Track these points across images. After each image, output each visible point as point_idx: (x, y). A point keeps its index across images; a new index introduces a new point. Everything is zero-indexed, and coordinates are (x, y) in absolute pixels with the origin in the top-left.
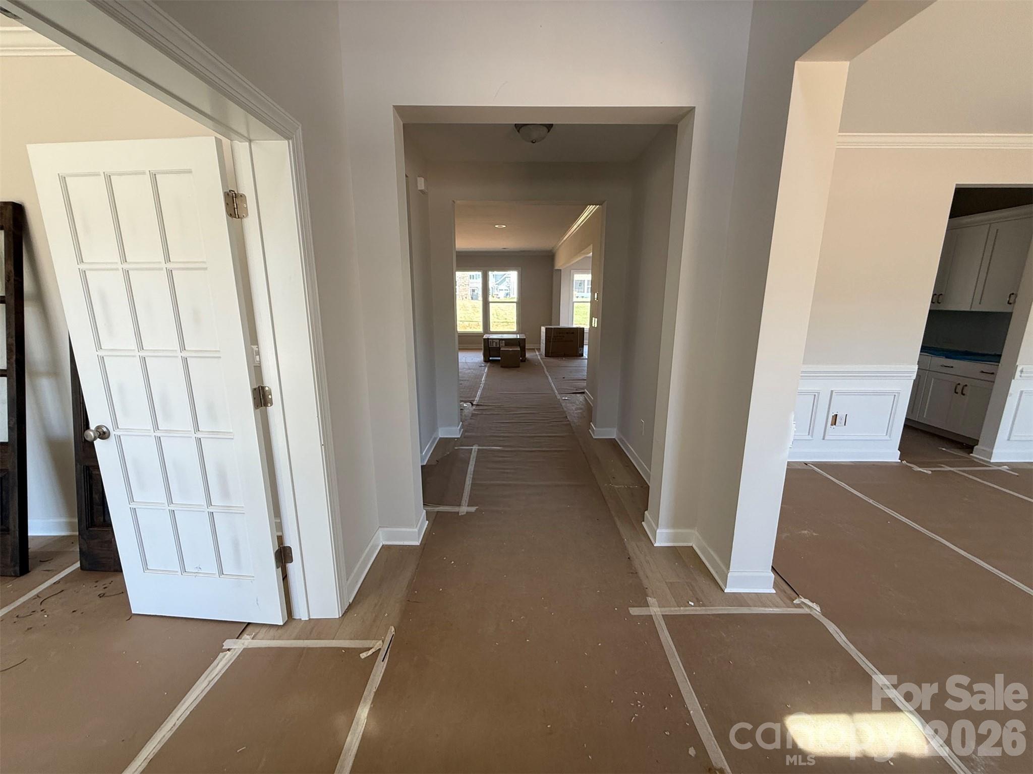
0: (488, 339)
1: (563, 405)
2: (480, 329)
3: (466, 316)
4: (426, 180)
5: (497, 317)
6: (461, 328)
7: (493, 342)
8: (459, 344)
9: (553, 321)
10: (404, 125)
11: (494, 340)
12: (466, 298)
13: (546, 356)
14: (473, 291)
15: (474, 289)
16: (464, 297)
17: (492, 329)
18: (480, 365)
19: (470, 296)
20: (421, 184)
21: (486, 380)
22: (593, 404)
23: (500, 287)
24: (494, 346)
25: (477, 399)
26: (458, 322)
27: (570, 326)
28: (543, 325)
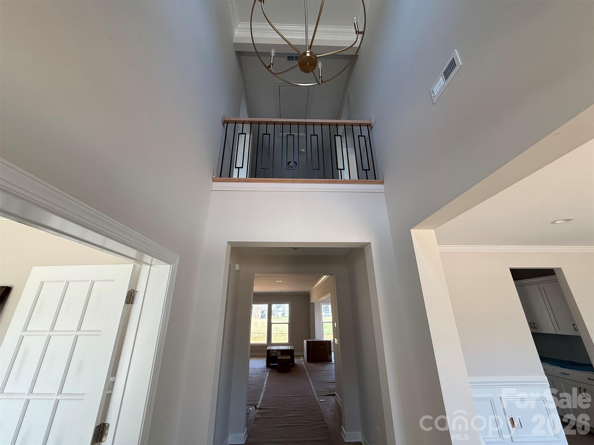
0: (270, 350)
1: (321, 407)
2: (264, 341)
3: (257, 330)
4: (240, 265)
5: (276, 330)
6: (252, 341)
7: (273, 353)
8: (250, 352)
9: (311, 337)
10: (231, 247)
11: (273, 351)
12: (258, 317)
13: (307, 362)
14: (263, 312)
15: (263, 310)
16: (257, 317)
17: (273, 341)
18: (263, 370)
19: (261, 315)
20: (237, 267)
21: (267, 384)
22: (341, 405)
23: (279, 309)
24: (274, 355)
25: (260, 402)
26: (251, 334)
27: (322, 340)
28: (305, 339)
